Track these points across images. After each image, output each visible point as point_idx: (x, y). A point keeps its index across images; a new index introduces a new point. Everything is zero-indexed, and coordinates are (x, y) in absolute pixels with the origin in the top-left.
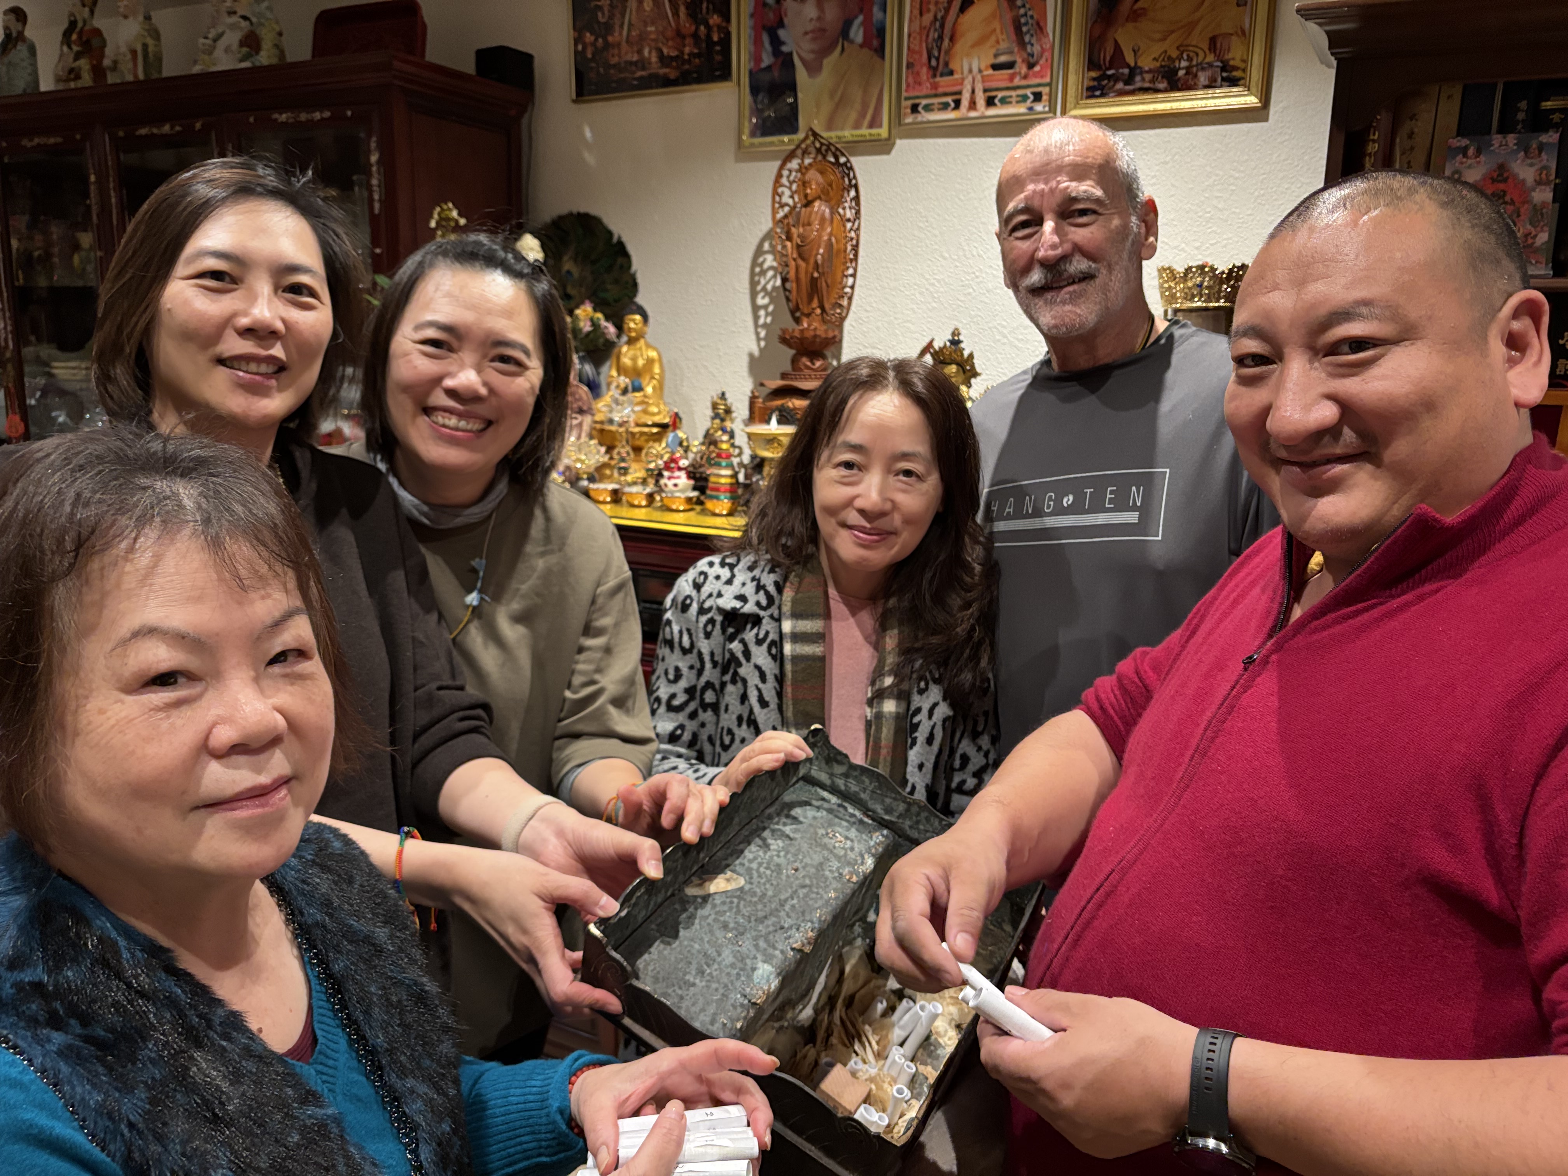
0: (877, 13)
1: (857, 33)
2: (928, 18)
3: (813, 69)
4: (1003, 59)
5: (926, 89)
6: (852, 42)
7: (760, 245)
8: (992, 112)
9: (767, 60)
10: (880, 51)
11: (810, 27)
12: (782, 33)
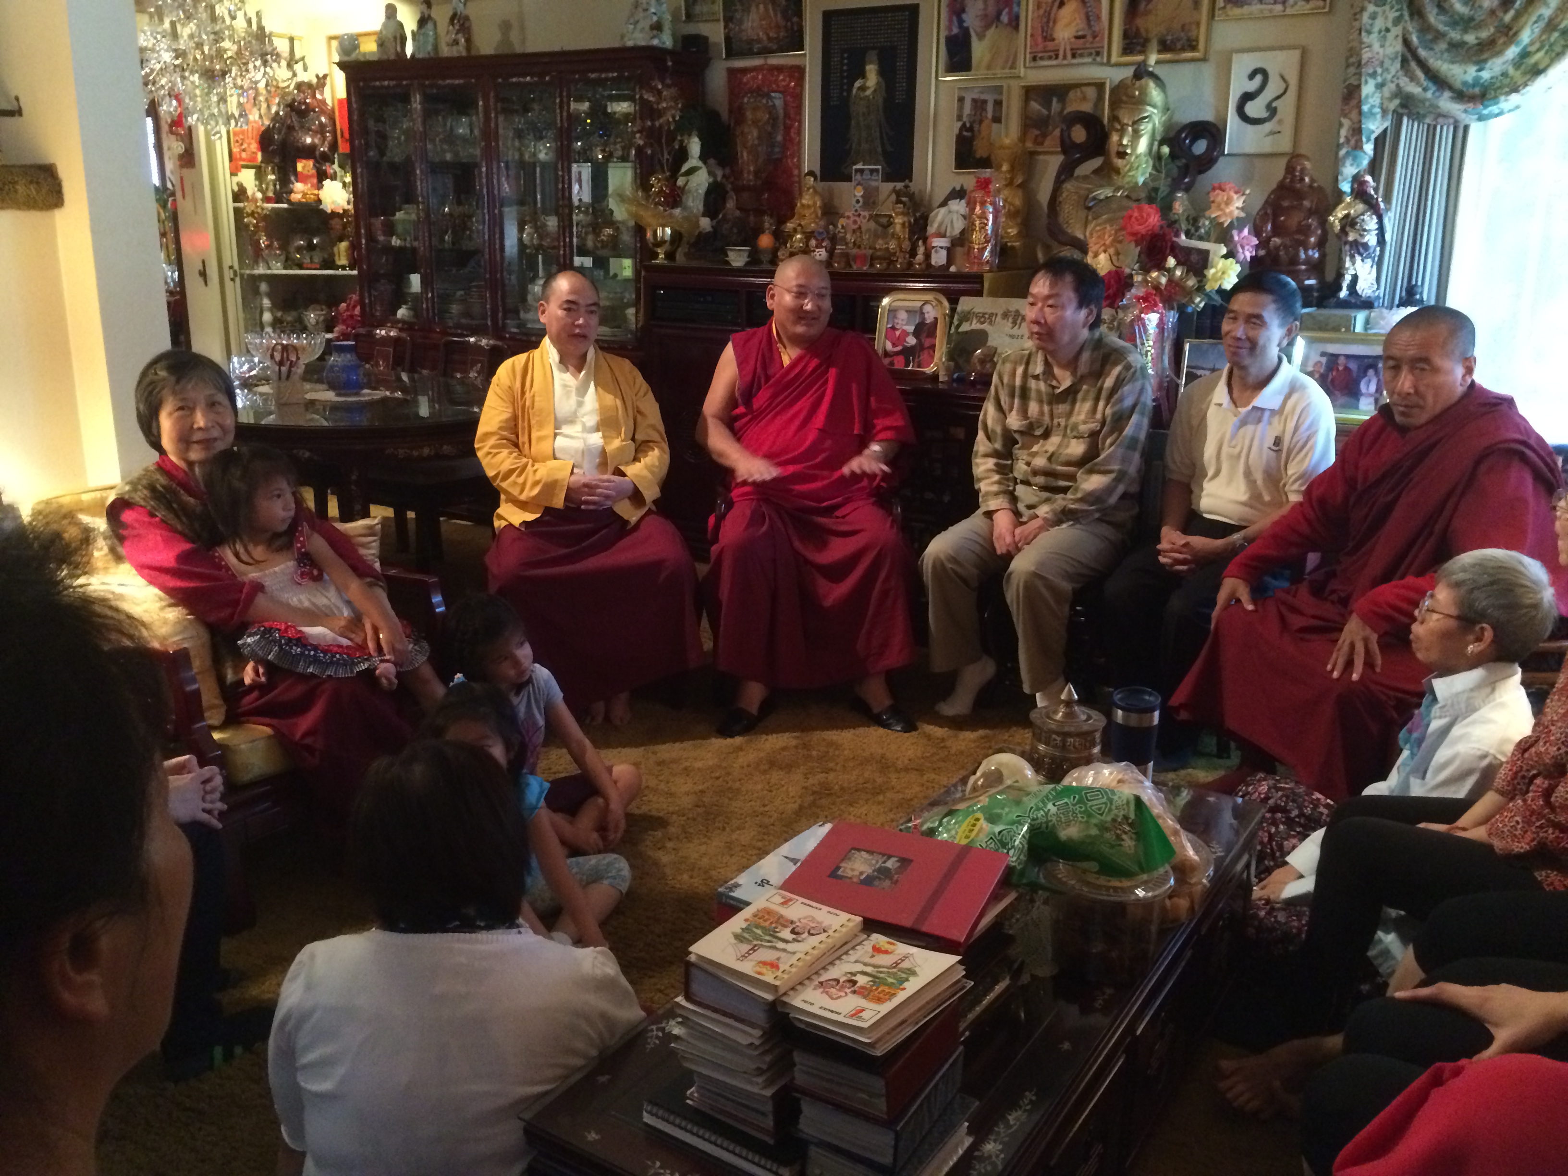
0: (1015, 9)
1: (1005, 18)
2: (1042, 12)
3: (981, 37)
4: (1080, 33)
5: (1040, 48)
6: (1002, 22)
8: (1075, 61)
10: (1016, 28)
11: (980, 13)
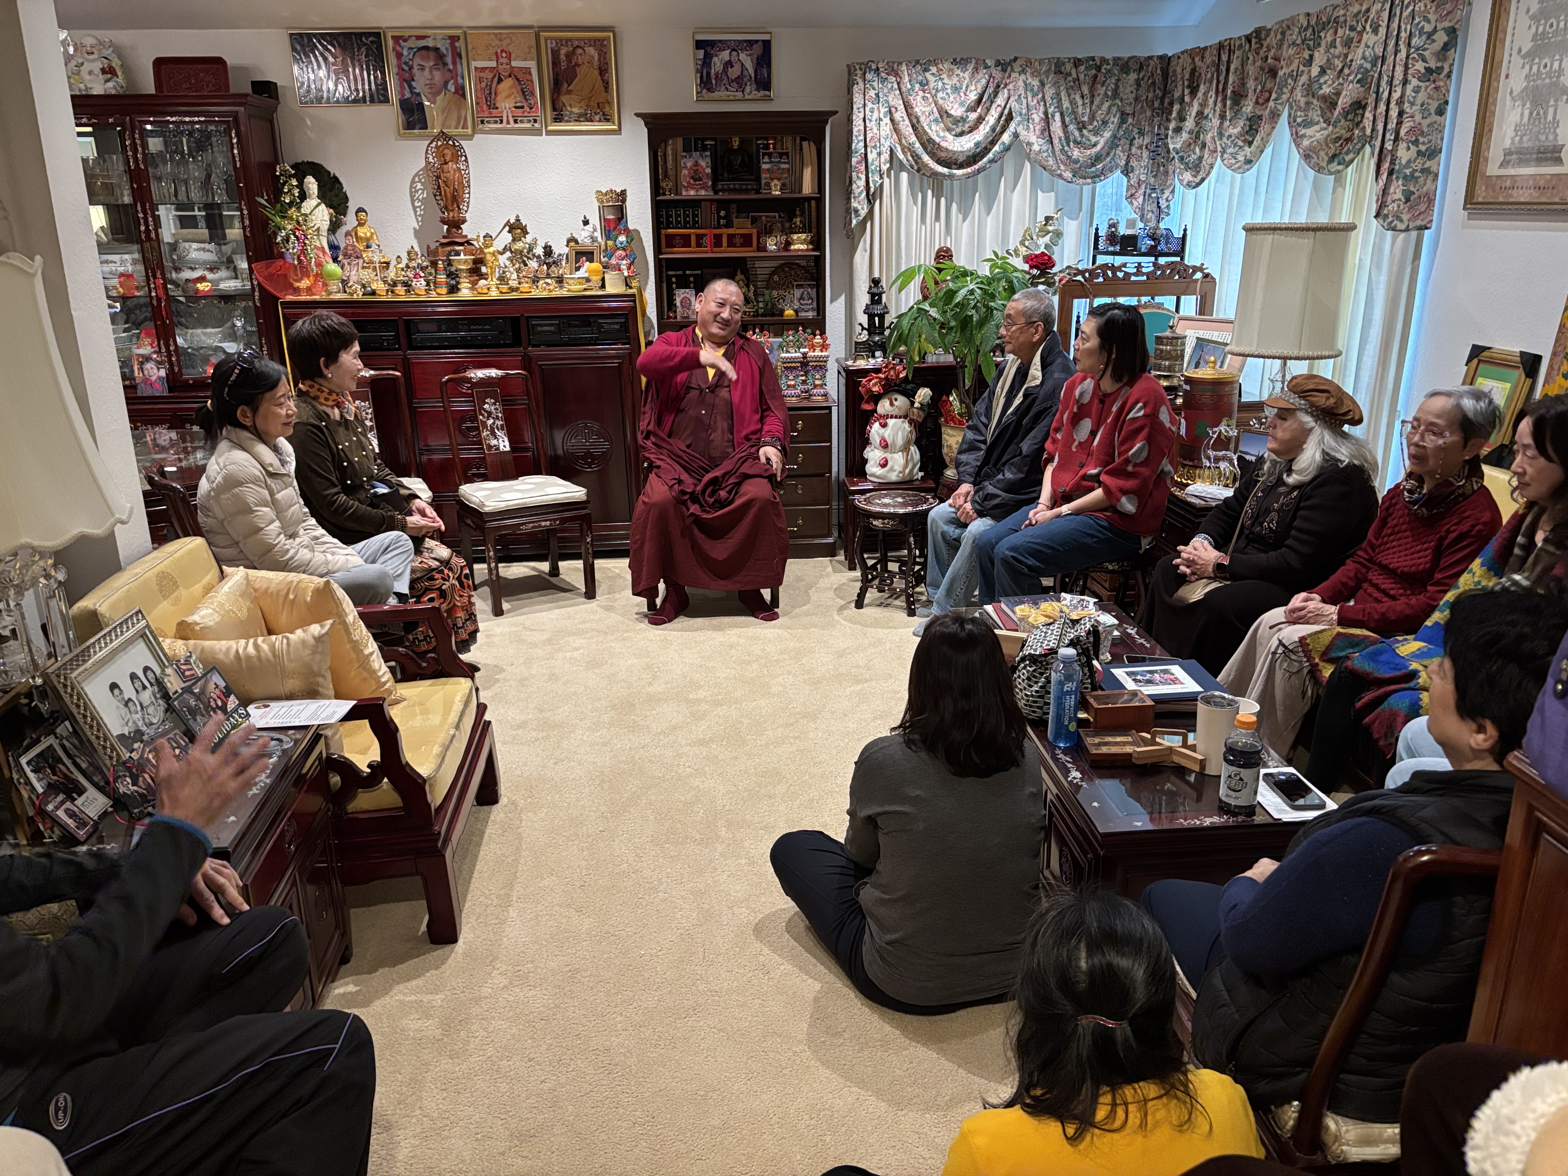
1: (451, 87)
3: (432, 101)
4: (518, 104)
5: (486, 114)
6: (449, 91)
7: (413, 179)
8: (516, 126)
9: (407, 95)
11: (427, 82)
12: (414, 84)
